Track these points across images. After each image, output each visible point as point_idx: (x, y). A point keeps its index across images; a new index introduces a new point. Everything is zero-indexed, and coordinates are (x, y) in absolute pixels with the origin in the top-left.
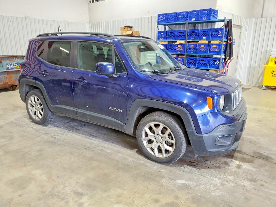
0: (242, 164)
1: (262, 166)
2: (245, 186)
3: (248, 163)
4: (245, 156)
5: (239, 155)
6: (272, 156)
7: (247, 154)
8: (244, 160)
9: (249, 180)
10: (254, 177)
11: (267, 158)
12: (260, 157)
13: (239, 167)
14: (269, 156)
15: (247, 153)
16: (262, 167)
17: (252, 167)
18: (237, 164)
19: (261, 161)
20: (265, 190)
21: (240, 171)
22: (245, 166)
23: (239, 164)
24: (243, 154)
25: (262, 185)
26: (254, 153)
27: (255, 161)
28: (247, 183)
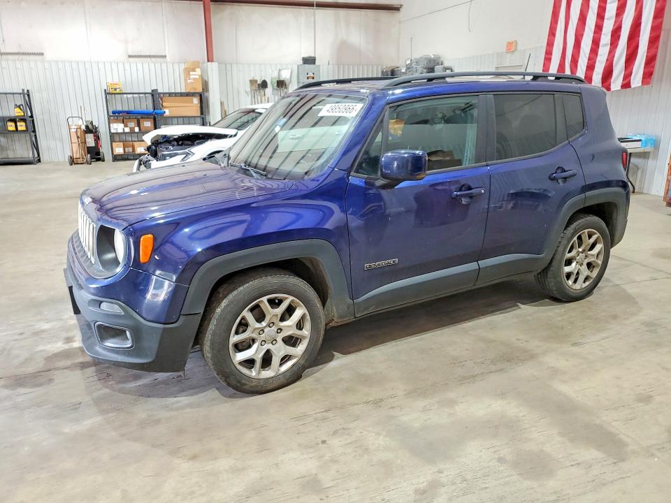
0: (66, 347)
1: (28, 361)
2: (47, 322)
3: (56, 352)
4: (68, 363)
5: (81, 360)
6: (6, 392)
7: (67, 368)
8: (66, 354)
9: (43, 331)
10: (36, 338)
11: (19, 381)
12: (36, 377)
13: (69, 340)
14: (13, 390)
15: (65, 371)
16: (26, 360)
17: (45, 350)
18: (75, 341)
19: (31, 369)
20: (16, 331)
21: (65, 335)
22: (59, 346)
23: (70, 344)
24: (75, 364)
25: (22, 334)
26: (51, 380)
27: (44, 362)
28: (45, 326)
